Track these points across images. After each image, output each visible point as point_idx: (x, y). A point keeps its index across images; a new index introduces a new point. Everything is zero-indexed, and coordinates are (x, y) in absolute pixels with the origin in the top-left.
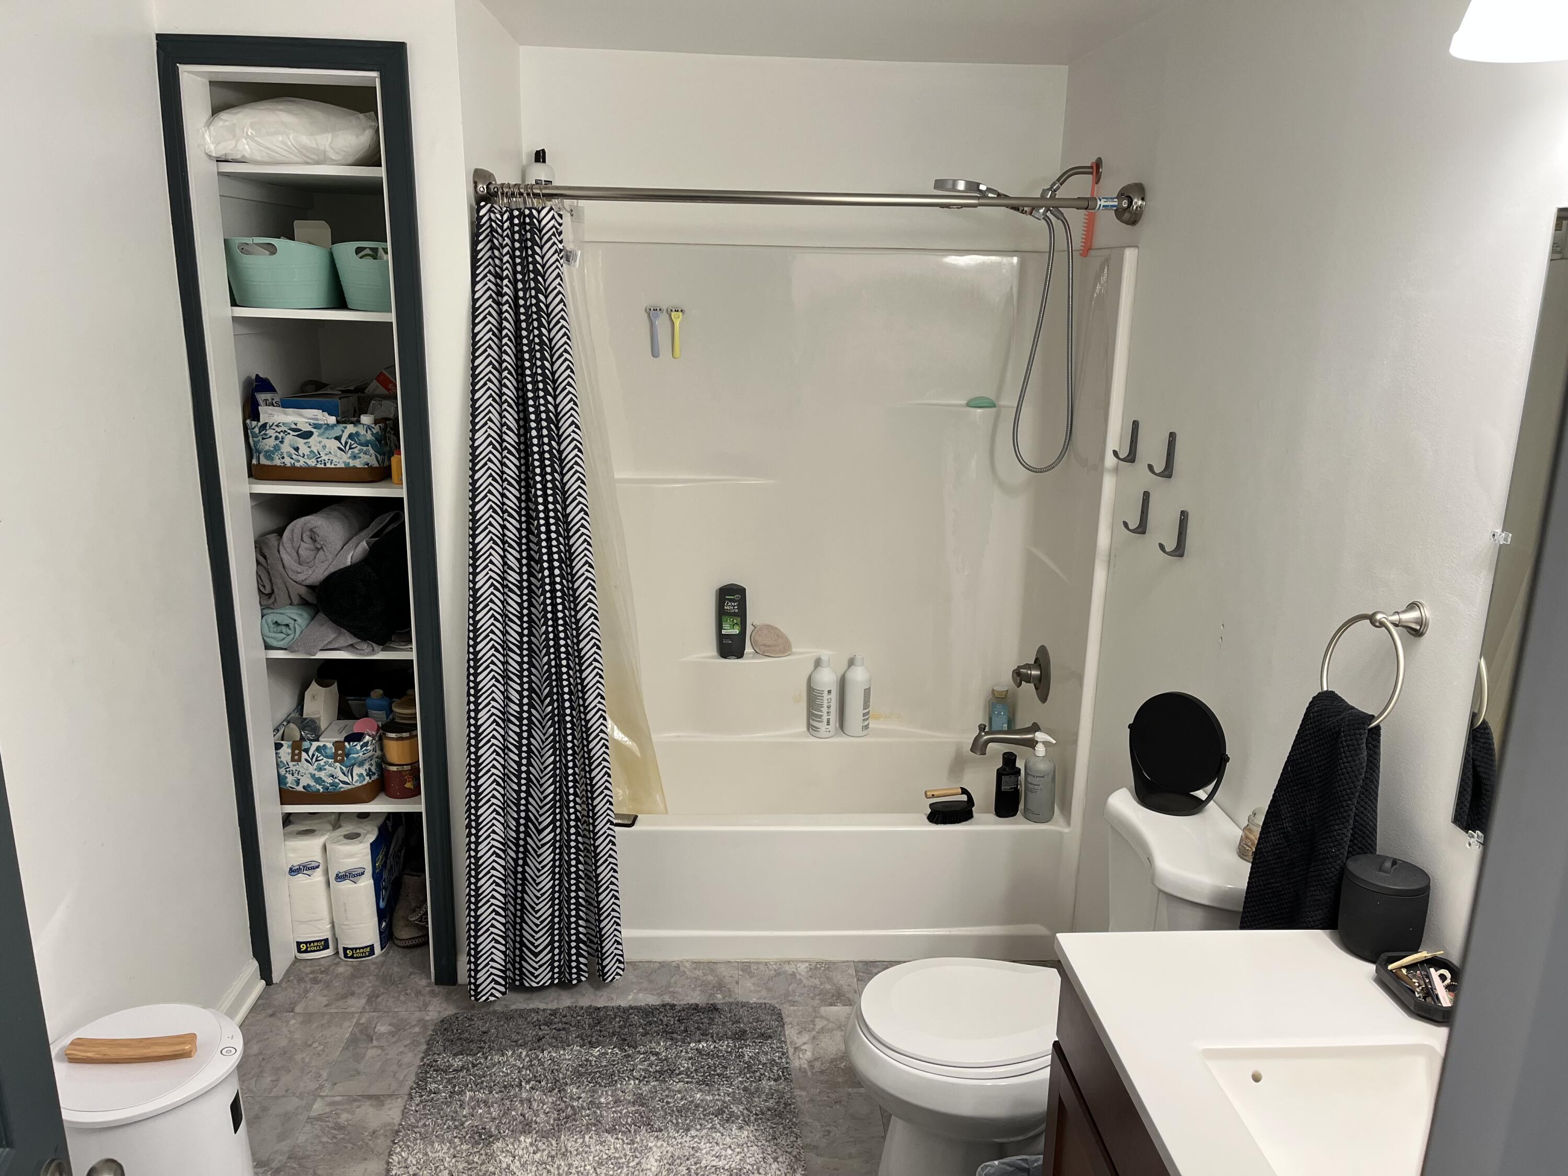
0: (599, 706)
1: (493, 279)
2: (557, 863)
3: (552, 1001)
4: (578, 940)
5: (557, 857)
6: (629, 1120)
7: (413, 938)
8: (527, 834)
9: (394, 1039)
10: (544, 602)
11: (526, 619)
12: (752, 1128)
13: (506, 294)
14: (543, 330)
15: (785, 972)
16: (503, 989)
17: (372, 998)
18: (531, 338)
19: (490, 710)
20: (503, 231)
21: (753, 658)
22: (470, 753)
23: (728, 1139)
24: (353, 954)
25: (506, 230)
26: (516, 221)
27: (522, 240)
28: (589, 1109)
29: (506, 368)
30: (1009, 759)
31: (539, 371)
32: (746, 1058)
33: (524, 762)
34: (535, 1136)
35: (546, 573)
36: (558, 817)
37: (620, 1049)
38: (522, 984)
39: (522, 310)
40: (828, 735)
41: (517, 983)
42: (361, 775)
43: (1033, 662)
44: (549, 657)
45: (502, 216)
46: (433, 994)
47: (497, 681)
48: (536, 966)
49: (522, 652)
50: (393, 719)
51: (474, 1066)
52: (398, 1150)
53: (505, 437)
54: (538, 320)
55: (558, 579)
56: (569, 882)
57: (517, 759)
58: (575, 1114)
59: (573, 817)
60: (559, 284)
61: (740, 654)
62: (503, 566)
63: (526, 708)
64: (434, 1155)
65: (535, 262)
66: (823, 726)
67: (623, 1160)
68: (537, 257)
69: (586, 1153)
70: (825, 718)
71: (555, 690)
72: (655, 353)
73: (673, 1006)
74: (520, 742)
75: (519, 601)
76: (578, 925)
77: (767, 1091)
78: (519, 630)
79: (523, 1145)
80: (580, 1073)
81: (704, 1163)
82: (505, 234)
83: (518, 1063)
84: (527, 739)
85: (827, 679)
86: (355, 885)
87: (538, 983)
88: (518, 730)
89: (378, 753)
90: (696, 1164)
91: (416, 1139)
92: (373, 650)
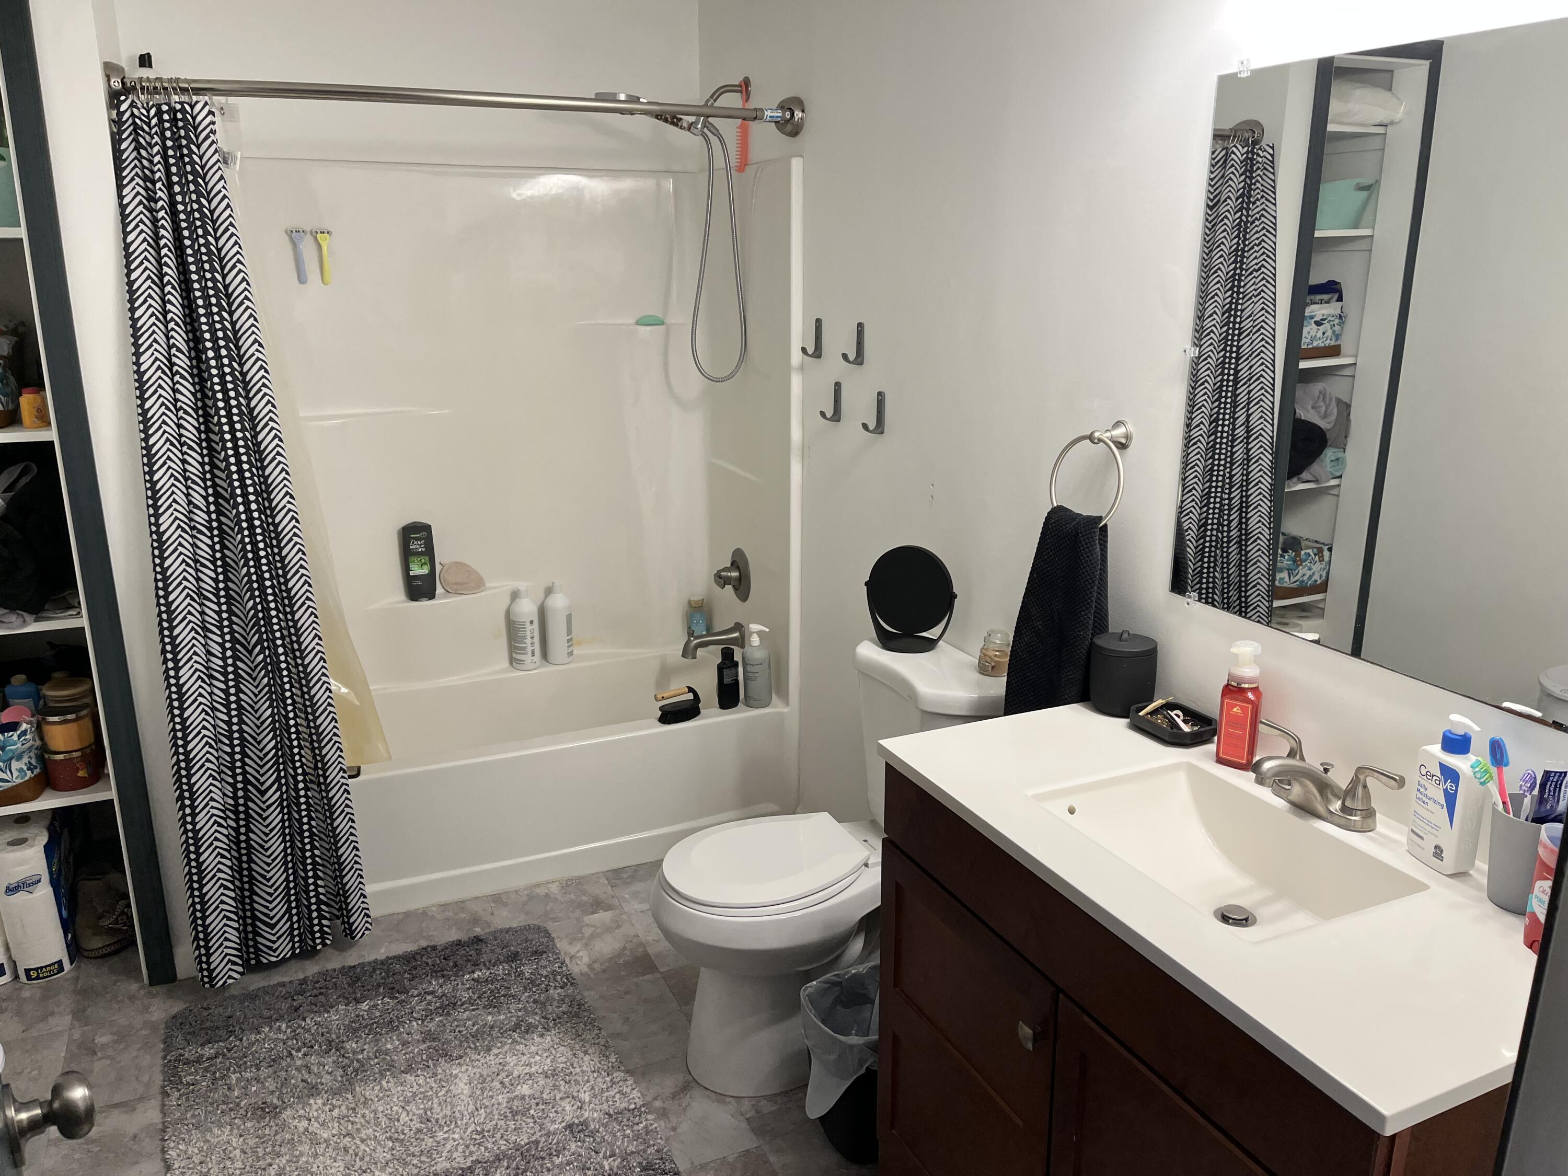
0: (318, 648)
1: (141, 183)
2: (287, 824)
3: (296, 972)
4: (319, 902)
5: (286, 817)
6: (424, 1057)
7: (108, 945)
8: (247, 798)
9: (122, 1046)
10: (242, 541)
11: (219, 563)
12: (554, 1032)
13: (161, 198)
14: (209, 238)
15: (538, 895)
16: (240, 969)
17: (79, 1014)
18: (196, 248)
19: (192, 666)
20: (151, 129)
21: (445, 598)
22: (173, 716)
23: (533, 1048)
24: (38, 974)
25: (154, 127)
26: (166, 117)
27: (176, 139)
28: (376, 1058)
29: (169, 282)
30: (727, 655)
31: (210, 284)
32: (527, 975)
33: (235, 720)
34: (326, 1096)
35: (241, 508)
36: (282, 774)
37: (391, 998)
38: (259, 962)
39: (182, 216)
40: (534, 666)
41: (253, 962)
42: (20, 770)
43: (729, 565)
44: (255, 601)
45: (148, 112)
46: (152, 996)
47: (197, 632)
48: (274, 938)
49: (219, 600)
50: (45, 704)
51: (229, 1050)
52: (172, 1145)
53: (174, 359)
54: (203, 227)
55: (256, 515)
56: (302, 842)
57: (226, 718)
58: (363, 1066)
59: (300, 771)
60: (224, 187)
61: (431, 596)
62: (188, 505)
63: (230, 661)
64: (216, 1140)
65: (192, 163)
66: (528, 658)
67: (431, 1093)
68: (194, 156)
69: (388, 1096)
70: (529, 649)
71: (265, 636)
72: (302, 278)
73: (434, 948)
74: (227, 699)
75: (210, 543)
76: (317, 886)
77: (557, 998)
78: (213, 575)
79: (315, 1107)
80: (353, 1030)
81: (516, 1073)
82: (153, 131)
83: (281, 1036)
84: (236, 695)
85: (527, 609)
86: (31, 896)
87: (277, 957)
88: (223, 686)
89: (38, 743)
90: (507, 1076)
91: (188, 1131)
92: (24, 621)
